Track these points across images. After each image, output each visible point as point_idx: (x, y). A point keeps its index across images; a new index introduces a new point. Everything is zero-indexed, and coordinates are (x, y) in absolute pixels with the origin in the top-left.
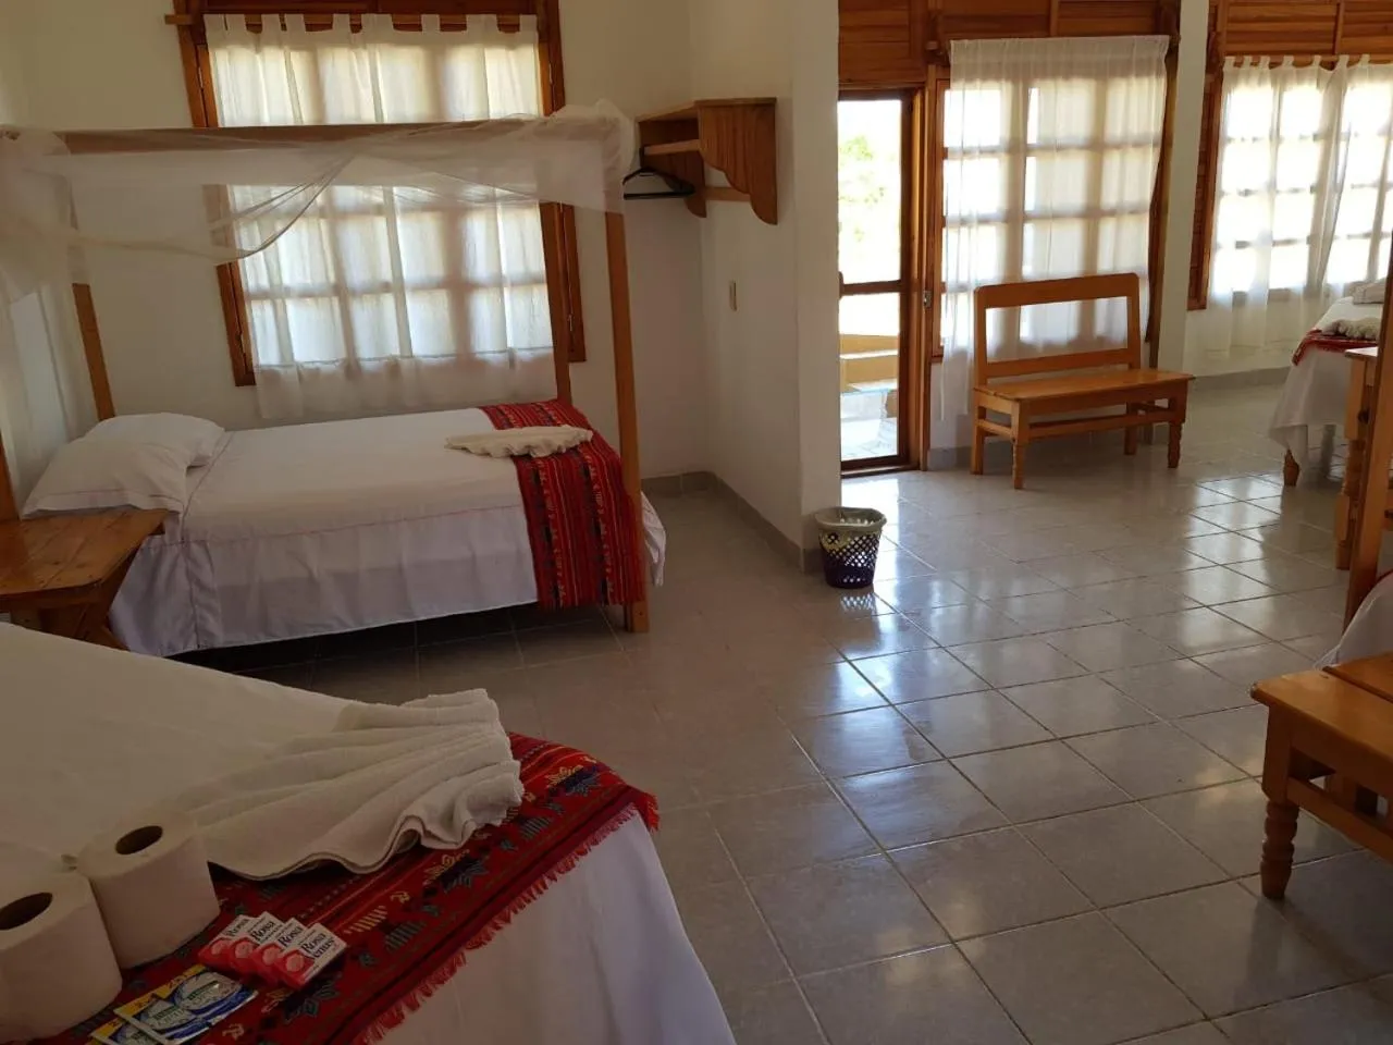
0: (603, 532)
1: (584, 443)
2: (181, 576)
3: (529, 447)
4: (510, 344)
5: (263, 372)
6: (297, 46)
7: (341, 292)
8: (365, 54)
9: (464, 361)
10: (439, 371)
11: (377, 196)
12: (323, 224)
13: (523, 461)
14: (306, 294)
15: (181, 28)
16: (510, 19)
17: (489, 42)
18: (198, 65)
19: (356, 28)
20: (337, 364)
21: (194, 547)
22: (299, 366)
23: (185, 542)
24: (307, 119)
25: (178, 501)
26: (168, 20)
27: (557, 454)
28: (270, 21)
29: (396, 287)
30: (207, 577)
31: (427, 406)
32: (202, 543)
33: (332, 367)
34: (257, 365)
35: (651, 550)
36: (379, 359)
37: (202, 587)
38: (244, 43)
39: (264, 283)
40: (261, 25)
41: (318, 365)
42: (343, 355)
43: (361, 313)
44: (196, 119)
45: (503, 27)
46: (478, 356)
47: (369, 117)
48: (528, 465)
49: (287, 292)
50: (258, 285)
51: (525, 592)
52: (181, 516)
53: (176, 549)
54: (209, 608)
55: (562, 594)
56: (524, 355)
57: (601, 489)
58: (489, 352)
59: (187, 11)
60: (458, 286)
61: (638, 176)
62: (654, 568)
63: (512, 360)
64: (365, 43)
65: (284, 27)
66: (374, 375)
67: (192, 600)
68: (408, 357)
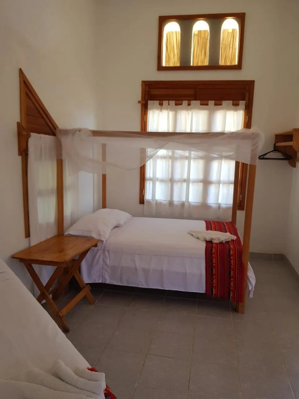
0: (232, 274)
1: (233, 240)
2: (101, 260)
3: (212, 239)
4: (220, 202)
5: (147, 201)
6: (172, 109)
7: (172, 181)
8: (190, 112)
9: (204, 206)
10: (196, 207)
11: (187, 154)
12: (170, 160)
13: (209, 243)
14: (162, 181)
15: (142, 105)
16: (236, 102)
17: (228, 109)
18: (145, 115)
19: (189, 105)
20: (167, 201)
21: (106, 253)
22: (156, 201)
23: (104, 250)
24: (171, 130)
25: (105, 238)
26: (139, 102)
27: (221, 243)
28: (165, 103)
29: (187, 181)
30: (108, 262)
31: (190, 217)
32: (108, 251)
33: (165, 202)
34: (146, 199)
35: (249, 285)
36: (179, 201)
37: (106, 264)
38: (157, 109)
39: (151, 176)
40: (162, 104)
41: (161, 201)
42: (169, 199)
43: (176, 187)
44: (142, 129)
45: (234, 105)
46: (209, 204)
47: (188, 131)
48: (210, 245)
49: (157, 179)
50: (150, 177)
51: (202, 289)
52: (104, 242)
53: (101, 251)
54: (107, 271)
55: (214, 292)
56: (223, 206)
57: (233, 259)
58: (212, 204)
59: (144, 100)
60: (206, 182)
61: (272, 153)
62: (249, 291)
63: (219, 207)
64: (191, 109)
65: (169, 104)
66: (177, 206)
67: (103, 268)
68: (187, 202)
